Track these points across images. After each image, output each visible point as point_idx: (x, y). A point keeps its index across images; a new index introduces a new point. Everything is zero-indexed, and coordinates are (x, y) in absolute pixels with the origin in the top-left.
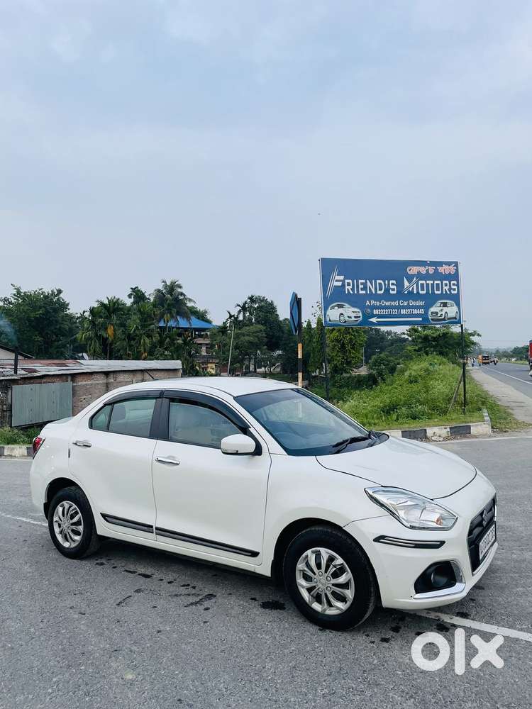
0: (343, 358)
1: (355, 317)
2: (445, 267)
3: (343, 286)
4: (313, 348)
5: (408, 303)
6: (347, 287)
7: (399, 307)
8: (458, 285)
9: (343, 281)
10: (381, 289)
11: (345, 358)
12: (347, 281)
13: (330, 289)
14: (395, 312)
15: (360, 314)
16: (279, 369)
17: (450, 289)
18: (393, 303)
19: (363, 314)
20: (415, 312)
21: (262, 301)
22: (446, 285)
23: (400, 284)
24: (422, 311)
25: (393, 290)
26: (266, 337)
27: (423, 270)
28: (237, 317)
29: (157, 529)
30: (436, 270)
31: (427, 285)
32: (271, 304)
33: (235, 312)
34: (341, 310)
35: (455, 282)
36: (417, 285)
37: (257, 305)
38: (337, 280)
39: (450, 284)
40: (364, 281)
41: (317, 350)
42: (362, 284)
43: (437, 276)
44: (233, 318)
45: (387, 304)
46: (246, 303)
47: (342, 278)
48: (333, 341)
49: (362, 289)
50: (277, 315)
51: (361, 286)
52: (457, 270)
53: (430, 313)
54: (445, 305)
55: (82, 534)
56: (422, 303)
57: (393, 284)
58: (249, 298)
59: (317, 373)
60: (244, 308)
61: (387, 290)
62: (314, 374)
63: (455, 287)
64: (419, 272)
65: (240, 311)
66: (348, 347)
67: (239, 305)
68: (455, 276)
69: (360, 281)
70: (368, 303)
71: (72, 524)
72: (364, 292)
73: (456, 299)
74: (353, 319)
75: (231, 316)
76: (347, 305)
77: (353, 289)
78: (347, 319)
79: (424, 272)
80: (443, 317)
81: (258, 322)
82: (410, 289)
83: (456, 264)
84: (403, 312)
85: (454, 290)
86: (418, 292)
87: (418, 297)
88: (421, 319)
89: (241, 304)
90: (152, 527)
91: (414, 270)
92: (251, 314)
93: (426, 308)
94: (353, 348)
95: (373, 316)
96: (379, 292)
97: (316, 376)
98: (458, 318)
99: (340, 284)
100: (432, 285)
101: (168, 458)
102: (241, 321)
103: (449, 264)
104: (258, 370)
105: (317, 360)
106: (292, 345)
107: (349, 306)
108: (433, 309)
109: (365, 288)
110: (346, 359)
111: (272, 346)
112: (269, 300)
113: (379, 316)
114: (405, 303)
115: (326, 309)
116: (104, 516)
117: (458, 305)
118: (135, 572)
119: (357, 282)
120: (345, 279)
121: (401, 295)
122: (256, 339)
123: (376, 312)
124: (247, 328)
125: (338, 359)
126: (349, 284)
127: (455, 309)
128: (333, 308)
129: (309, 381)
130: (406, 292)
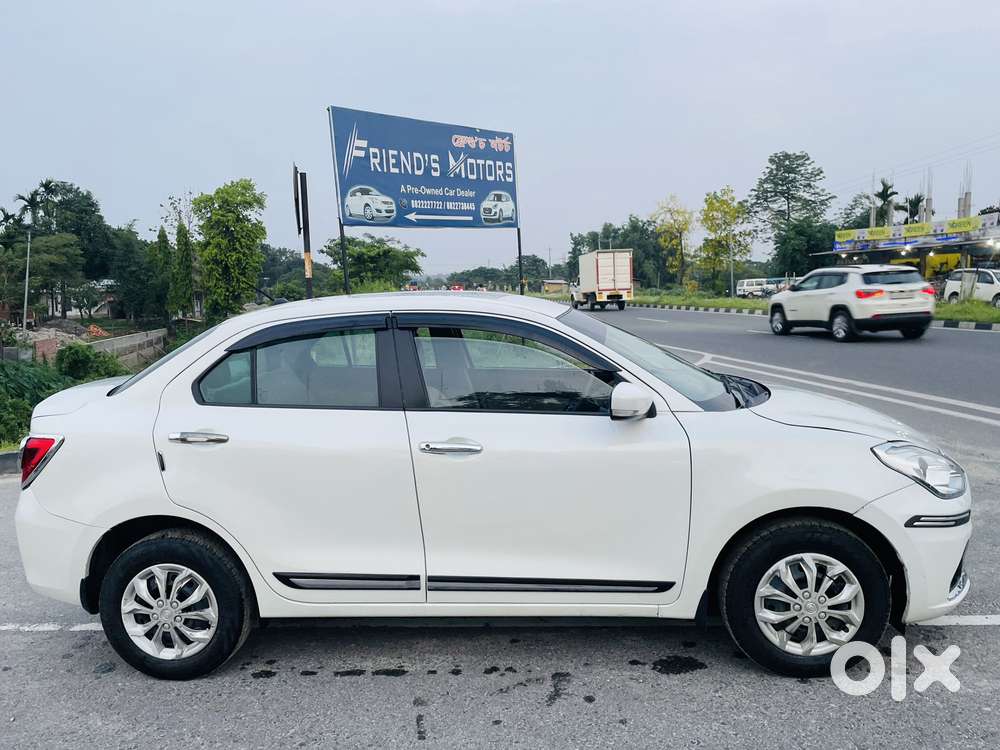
0: (228, 290)
1: (387, 211)
2: (498, 140)
3: (367, 157)
4: (173, 275)
5: (456, 193)
6: (372, 160)
7: (444, 199)
8: (513, 170)
9: (366, 150)
10: (419, 169)
11: (231, 289)
12: (372, 150)
13: (348, 161)
14: (439, 205)
15: (394, 207)
16: (105, 312)
17: (505, 174)
18: (437, 192)
19: (397, 206)
20: (465, 206)
21: (70, 191)
22: (500, 168)
23: (444, 163)
24: (472, 207)
25: (436, 170)
26: (82, 255)
27: (471, 141)
28: (21, 220)
29: (431, 579)
30: (487, 143)
31: (478, 165)
32: (88, 197)
33: (15, 208)
34: (366, 199)
35: (510, 165)
36: (466, 165)
37: (59, 198)
38: (357, 146)
39: (504, 166)
40: (395, 153)
41: (180, 277)
42: (393, 156)
43: (488, 153)
44: (11, 221)
45: (429, 191)
46: (36, 193)
47: (364, 144)
48: (208, 263)
49: (394, 166)
50: (101, 217)
51: (393, 161)
52: (512, 146)
53: (482, 210)
54: (499, 198)
55: (214, 625)
56: (472, 194)
57: (435, 161)
58: (42, 185)
59: (180, 316)
60: (32, 203)
61: (428, 170)
62: (175, 318)
63: (510, 172)
64: (467, 145)
65: (25, 209)
66: (235, 272)
67: (23, 198)
68: (508, 156)
69: (391, 152)
70: (403, 189)
71: (185, 610)
72: (396, 171)
73: (511, 189)
74: (384, 214)
75: (7, 217)
76: (374, 191)
77: (381, 164)
78: (375, 214)
79: (473, 146)
80: (497, 217)
81: (63, 228)
82: (457, 171)
83: (511, 140)
84: (450, 206)
85: (509, 176)
86: (467, 177)
87: (466, 184)
88: (471, 218)
89: (27, 196)
90: (417, 578)
91: (460, 141)
92: (47, 213)
93: (478, 201)
94: (243, 274)
95: (411, 210)
96: (417, 173)
97: (179, 321)
98: (514, 218)
99: (362, 154)
100: (484, 166)
101: (451, 441)
102: (28, 227)
103: (502, 135)
104: (68, 313)
105: (180, 293)
106: (134, 269)
107: (378, 193)
108: (486, 204)
109: (397, 165)
110: (234, 291)
111: (95, 270)
112: (83, 190)
113: (420, 212)
114: (452, 193)
115: (343, 195)
116: (285, 579)
117: (515, 200)
118: (361, 672)
119: (387, 153)
120: (368, 147)
121: (446, 180)
122: (64, 258)
123: (415, 204)
124: (44, 239)
125: (219, 291)
126: (375, 156)
127: (511, 204)
128: (353, 194)
129: (169, 329)
130: (452, 175)
